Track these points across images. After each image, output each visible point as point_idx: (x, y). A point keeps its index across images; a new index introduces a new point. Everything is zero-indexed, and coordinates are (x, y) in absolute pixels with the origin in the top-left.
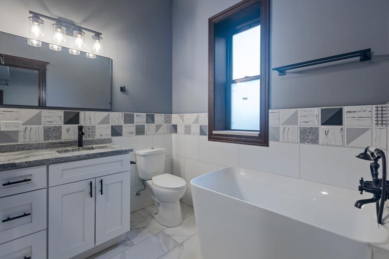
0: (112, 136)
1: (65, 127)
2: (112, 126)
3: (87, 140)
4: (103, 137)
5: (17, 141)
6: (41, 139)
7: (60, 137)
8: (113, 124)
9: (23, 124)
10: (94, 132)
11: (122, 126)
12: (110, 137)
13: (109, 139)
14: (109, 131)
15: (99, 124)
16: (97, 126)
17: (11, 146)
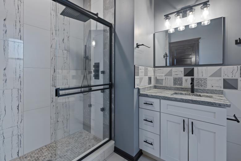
0: (224, 88)
1: (185, 78)
2: (224, 79)
3: (199, 89)
4: (214, 88)
5: (162, 84)
6: (172, 85)
7: (181, 84)
8: (226, 77)
9: (165, 76)
10: (205, 83)
11: (237, 80)
12: (222, 89)
13: (220, 91)
14: (221, 84)
15: (210, 76)
16: (208, 78)
17: (160, 86)
